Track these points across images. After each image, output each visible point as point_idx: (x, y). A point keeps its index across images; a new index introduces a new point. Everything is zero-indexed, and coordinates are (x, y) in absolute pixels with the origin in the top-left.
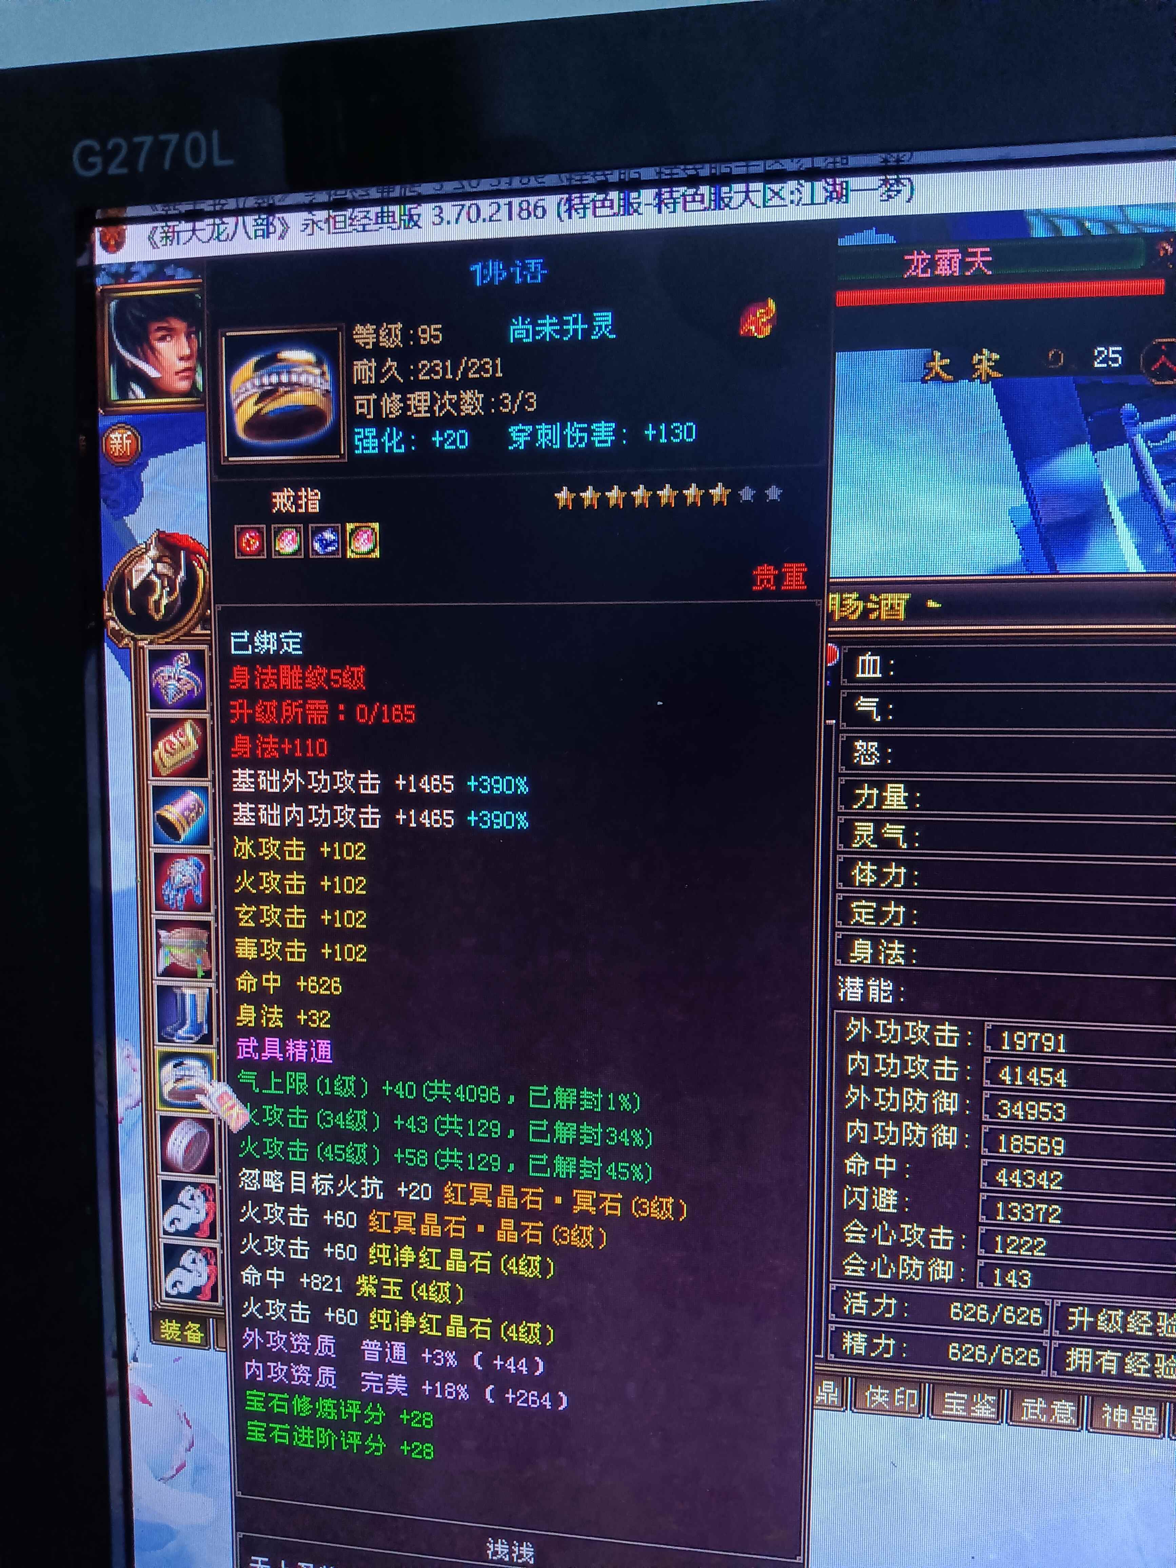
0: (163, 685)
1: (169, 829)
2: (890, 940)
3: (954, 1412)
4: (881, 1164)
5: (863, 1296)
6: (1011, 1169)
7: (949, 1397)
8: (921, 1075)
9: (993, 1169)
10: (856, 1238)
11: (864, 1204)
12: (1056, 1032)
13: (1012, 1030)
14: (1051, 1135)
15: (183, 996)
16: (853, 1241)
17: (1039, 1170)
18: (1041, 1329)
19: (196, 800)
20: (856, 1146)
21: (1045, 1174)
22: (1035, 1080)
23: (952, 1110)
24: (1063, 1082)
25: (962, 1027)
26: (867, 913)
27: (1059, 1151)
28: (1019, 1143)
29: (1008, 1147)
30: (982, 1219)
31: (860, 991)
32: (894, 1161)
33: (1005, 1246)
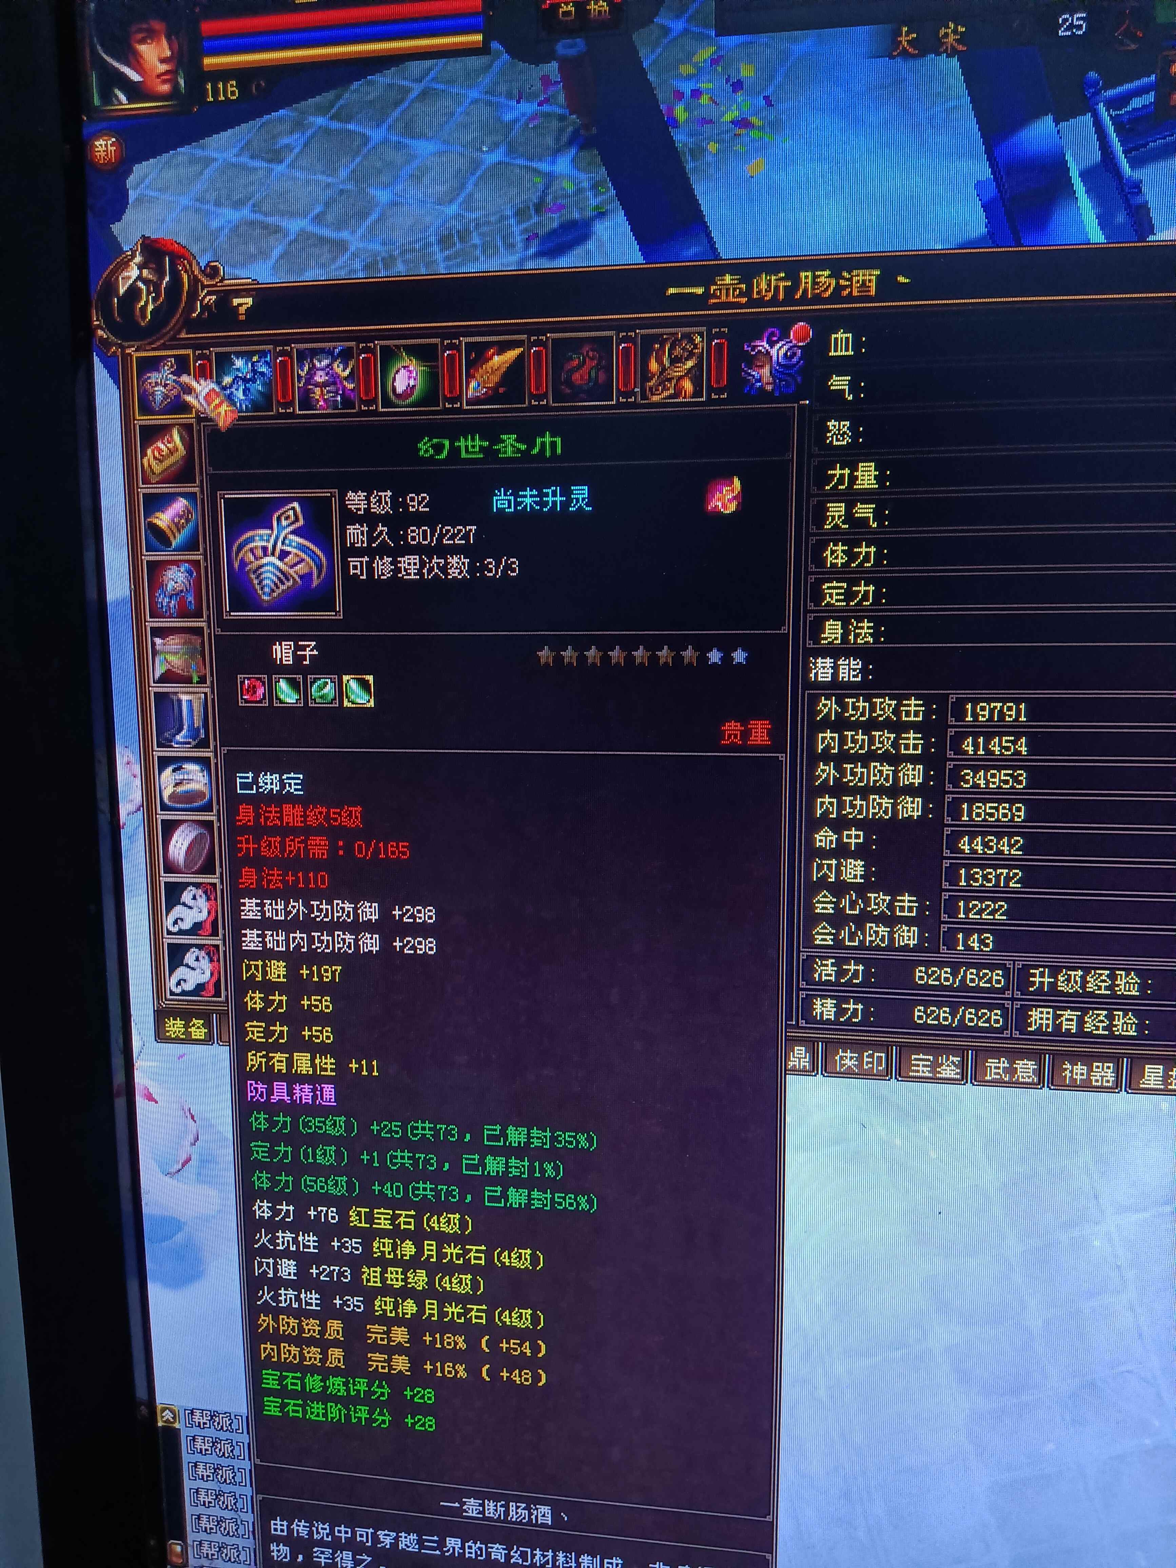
0: (151, 391)
1: (159, 537)
2: (860, 620)
3: (921, 1074)
4: (849, 837)
5: (832, 963)
6: (972, 836)
7: (916, 1059)
8: (887, 750)
9: (956, 837)
10: (826, 908)
11: (833, 876)
12: (1017, 701)
13: (975, 702)
14: (1012, 802)
15: (180, 701)
16: (822, 911)
17: (999, 836)
18: (1002, 991)
19: (186, 507)
20: (824, 821)
21: (1006, 840)
22: (997, 749)
23: (917, 781)
24: (1024, 749)
25: (927, 701)
26: (837, 594)
27: (1019, 817)
28: (982, 811)
29: (970, 814)
30: (945, 885)
31: (831, 671)
32: (861, 833)
33: (967, 911)
